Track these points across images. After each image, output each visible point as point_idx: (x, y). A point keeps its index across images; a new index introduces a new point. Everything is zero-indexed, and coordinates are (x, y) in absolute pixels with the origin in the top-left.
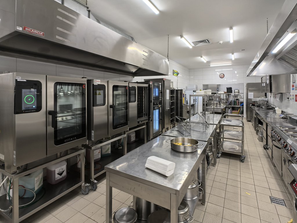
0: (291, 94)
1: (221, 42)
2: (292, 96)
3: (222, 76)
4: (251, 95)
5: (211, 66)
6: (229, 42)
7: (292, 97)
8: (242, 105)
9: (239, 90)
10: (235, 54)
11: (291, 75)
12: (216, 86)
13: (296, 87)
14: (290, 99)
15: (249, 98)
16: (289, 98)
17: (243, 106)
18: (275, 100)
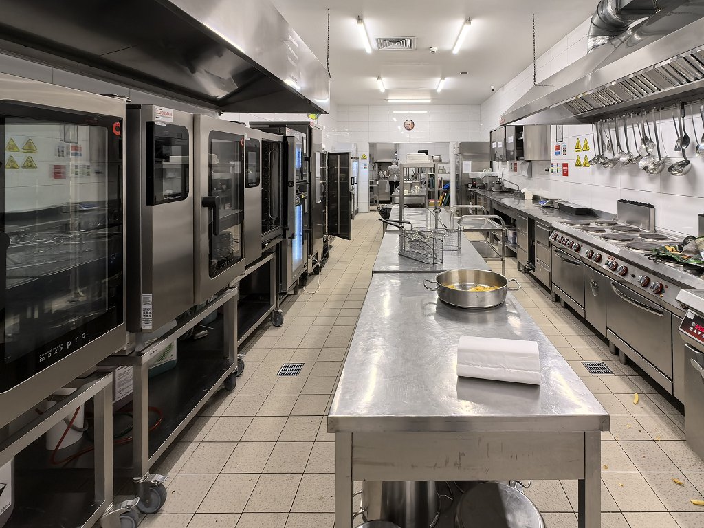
0: (552, 162)
1: (435, 49)
2: (555, 165)
3: (410, 126)
4: (467, 167)
5: (389, 101)
6: (449, 53)
7: (555, 168)
8: (446, 186)
9: (440, 157)
10: (447, 79)
11: (553, 127)
12: (393, 148)
13: (564, 150)
14: (550, 171)
15: (464, 172)
16: (548, 170)
17: (448, 188)
18: (515, 174)
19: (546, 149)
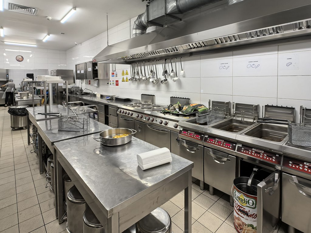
0: (110, 80)
1: (50, 18)
3: (20, 59)
6: (59, 21)
7: (112, 83)
10: (51, 35)
14: (109, 84)
15: (59, 85)
18: (89, 85)
19: (107, 74)
